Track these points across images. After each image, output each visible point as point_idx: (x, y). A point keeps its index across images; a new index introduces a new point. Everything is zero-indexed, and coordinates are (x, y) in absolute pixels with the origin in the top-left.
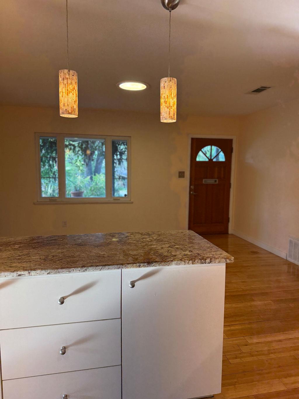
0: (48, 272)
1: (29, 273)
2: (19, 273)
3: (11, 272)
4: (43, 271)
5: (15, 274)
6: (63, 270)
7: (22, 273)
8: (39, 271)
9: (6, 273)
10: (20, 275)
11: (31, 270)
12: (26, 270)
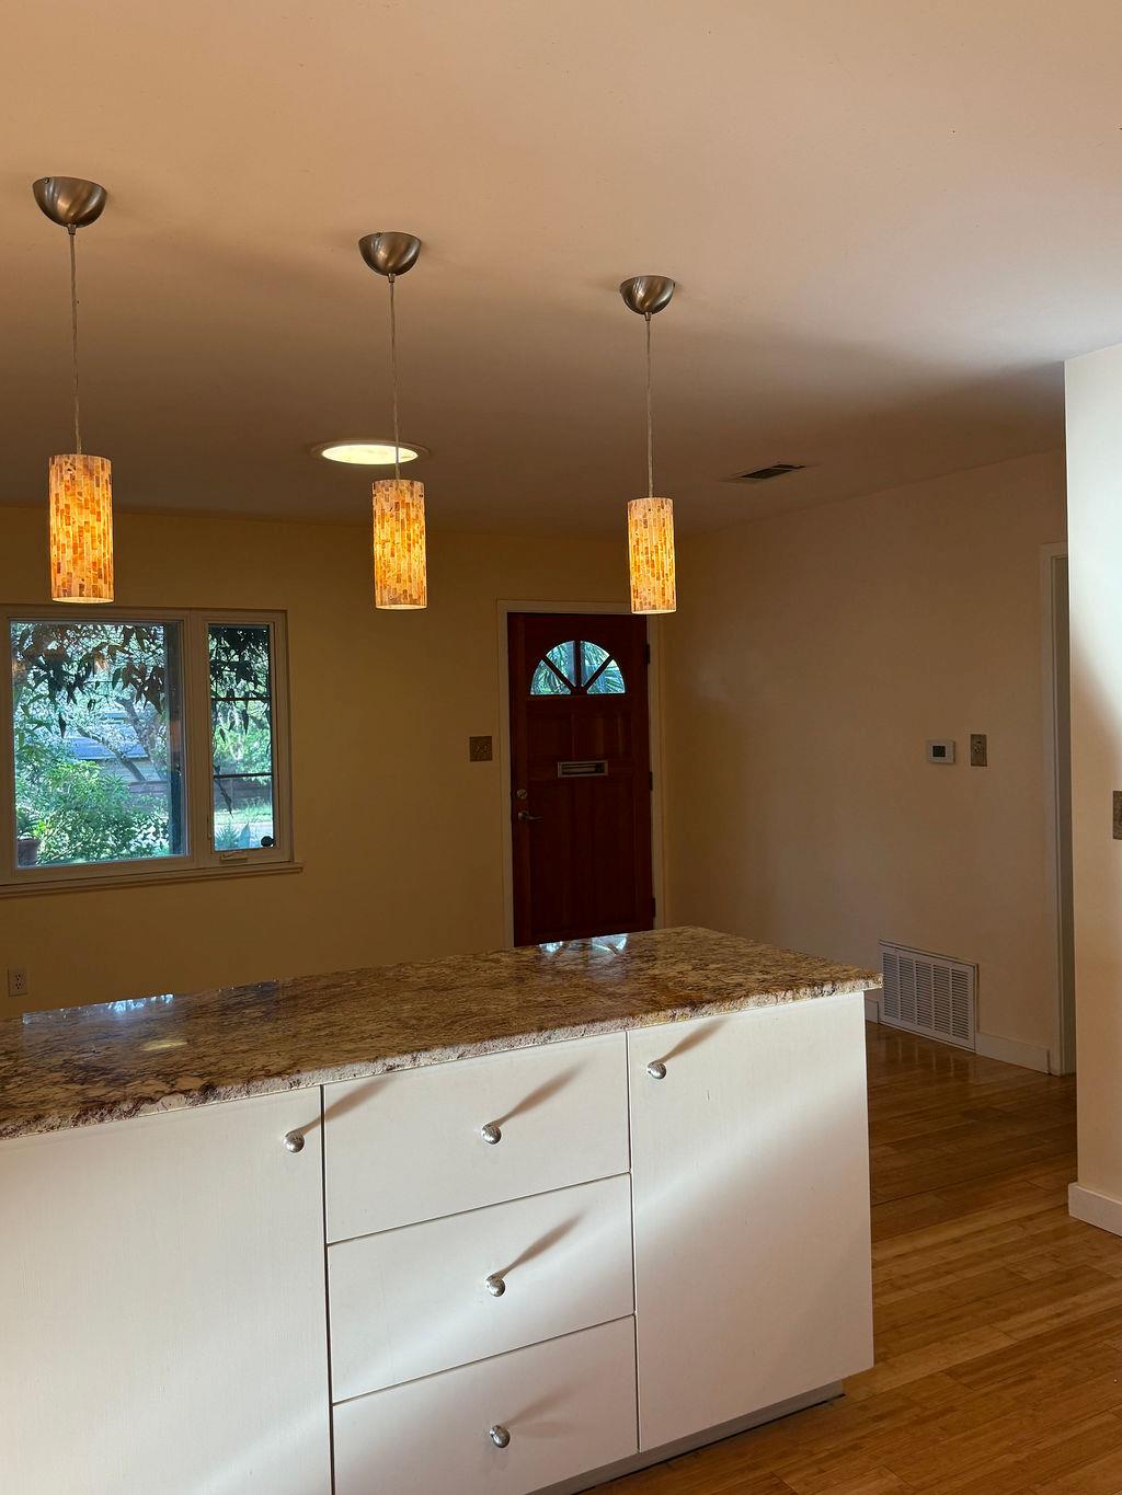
0: (460, 1052)
1: (415, 1059)
2: (390, 1062)
3: (369, 1060)
4: (449, 1051)
5: (379, 1067)
6: (496, 1042)
7: (397, 1061)
9: (357, 1067)
10: (390, 1069)
12: (405, 1052)
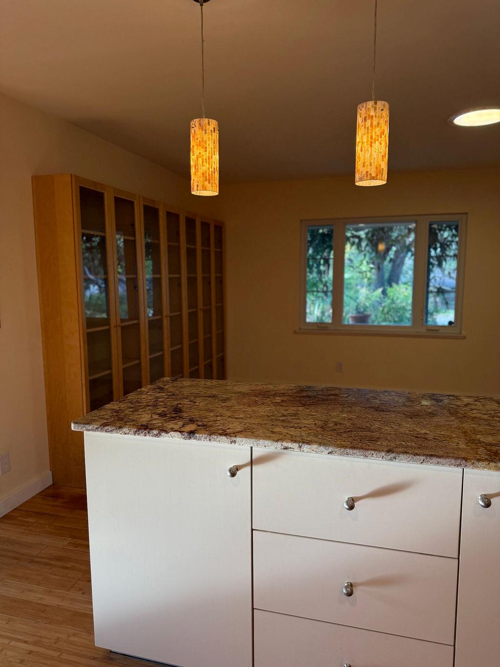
0: (330, 450)
1: (300, 447)
2: (285, 444)
3: (274, 441)
4: (322, 448)
5: (279, 445)
6: (355, 451)
7: (290, 445)
8: (314, 447)
9: (267, 442)
10: (286, 448)
11: (303, 442)
12: (295, 441)
